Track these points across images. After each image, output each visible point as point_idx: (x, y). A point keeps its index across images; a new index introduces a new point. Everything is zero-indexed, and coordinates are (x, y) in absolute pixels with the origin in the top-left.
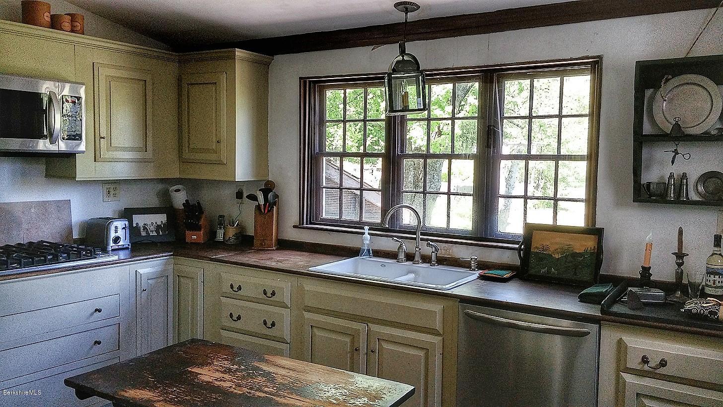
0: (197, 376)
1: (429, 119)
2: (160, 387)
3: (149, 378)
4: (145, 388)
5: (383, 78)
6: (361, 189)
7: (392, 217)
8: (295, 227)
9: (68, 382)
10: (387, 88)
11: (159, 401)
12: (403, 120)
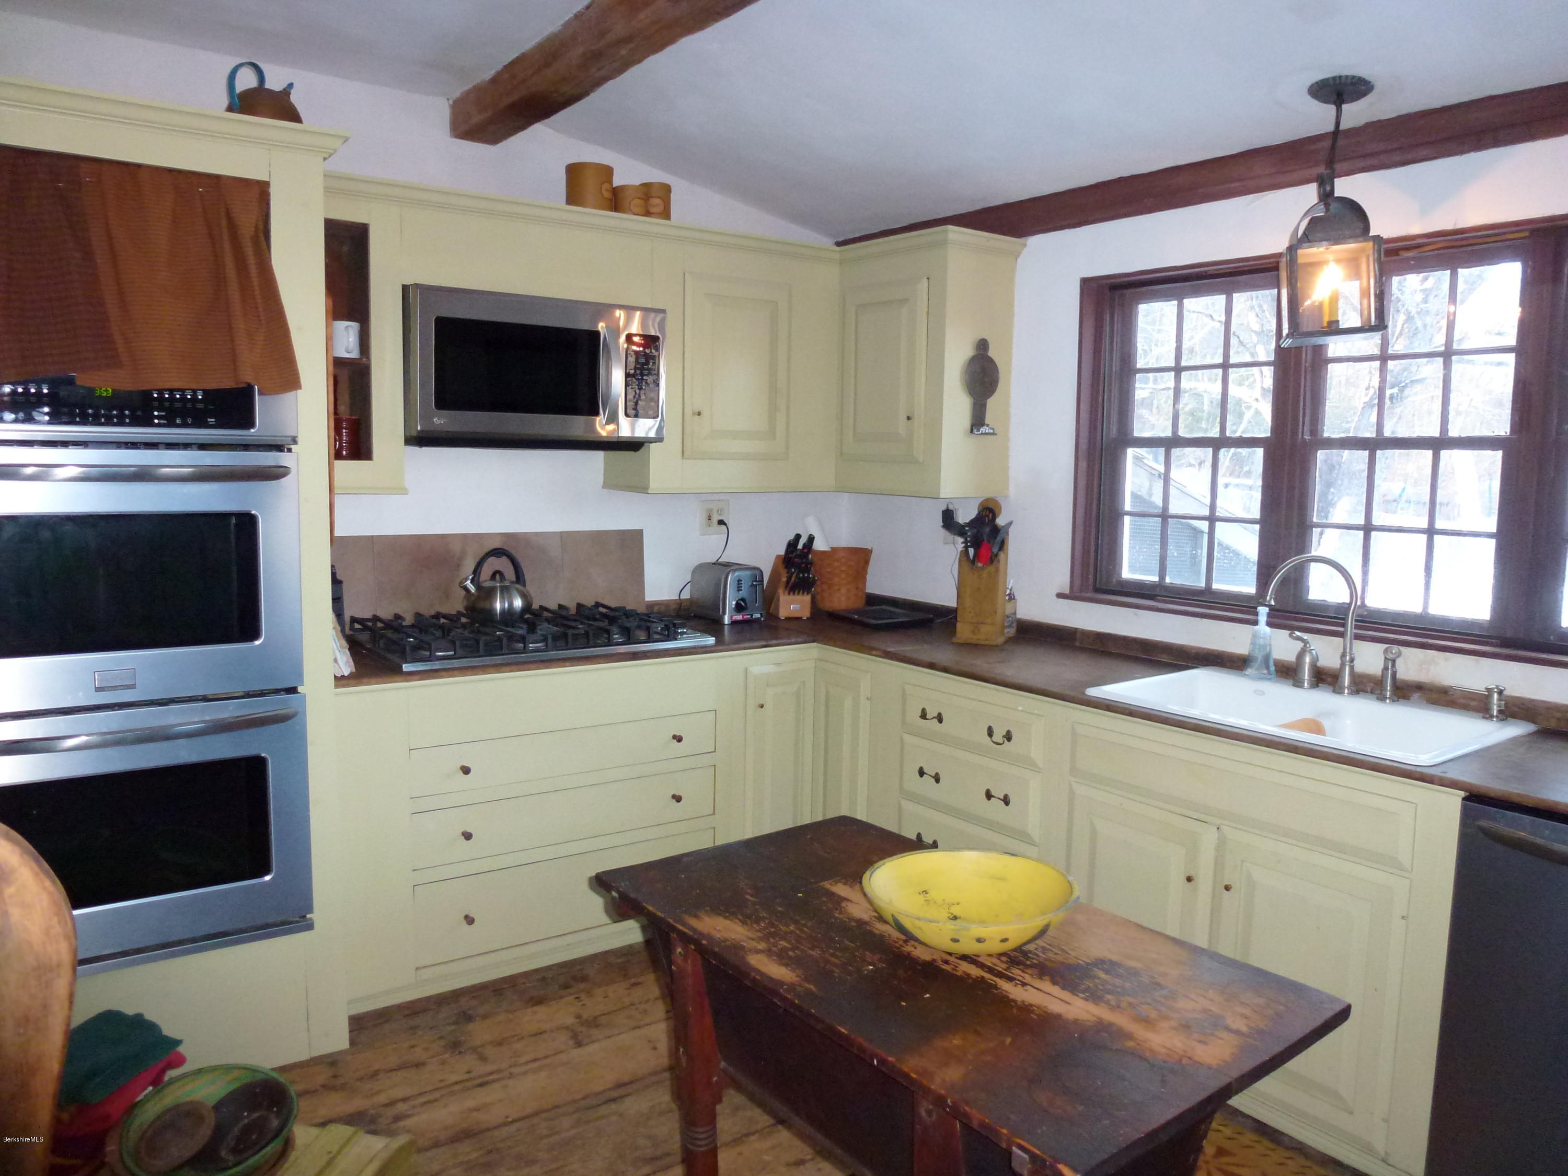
0: (839, 903)
1: (1384, 357)
2: (764, 918)
3: (748, 894)
4: (734, 914)
5: (1276, 268)
6: (1212, 519)
7: (1284, 581)
8: (1060, 596)
9: (602, 882)
10: (1284, 292)
11: (758, 952)
12: (1320, 360)
